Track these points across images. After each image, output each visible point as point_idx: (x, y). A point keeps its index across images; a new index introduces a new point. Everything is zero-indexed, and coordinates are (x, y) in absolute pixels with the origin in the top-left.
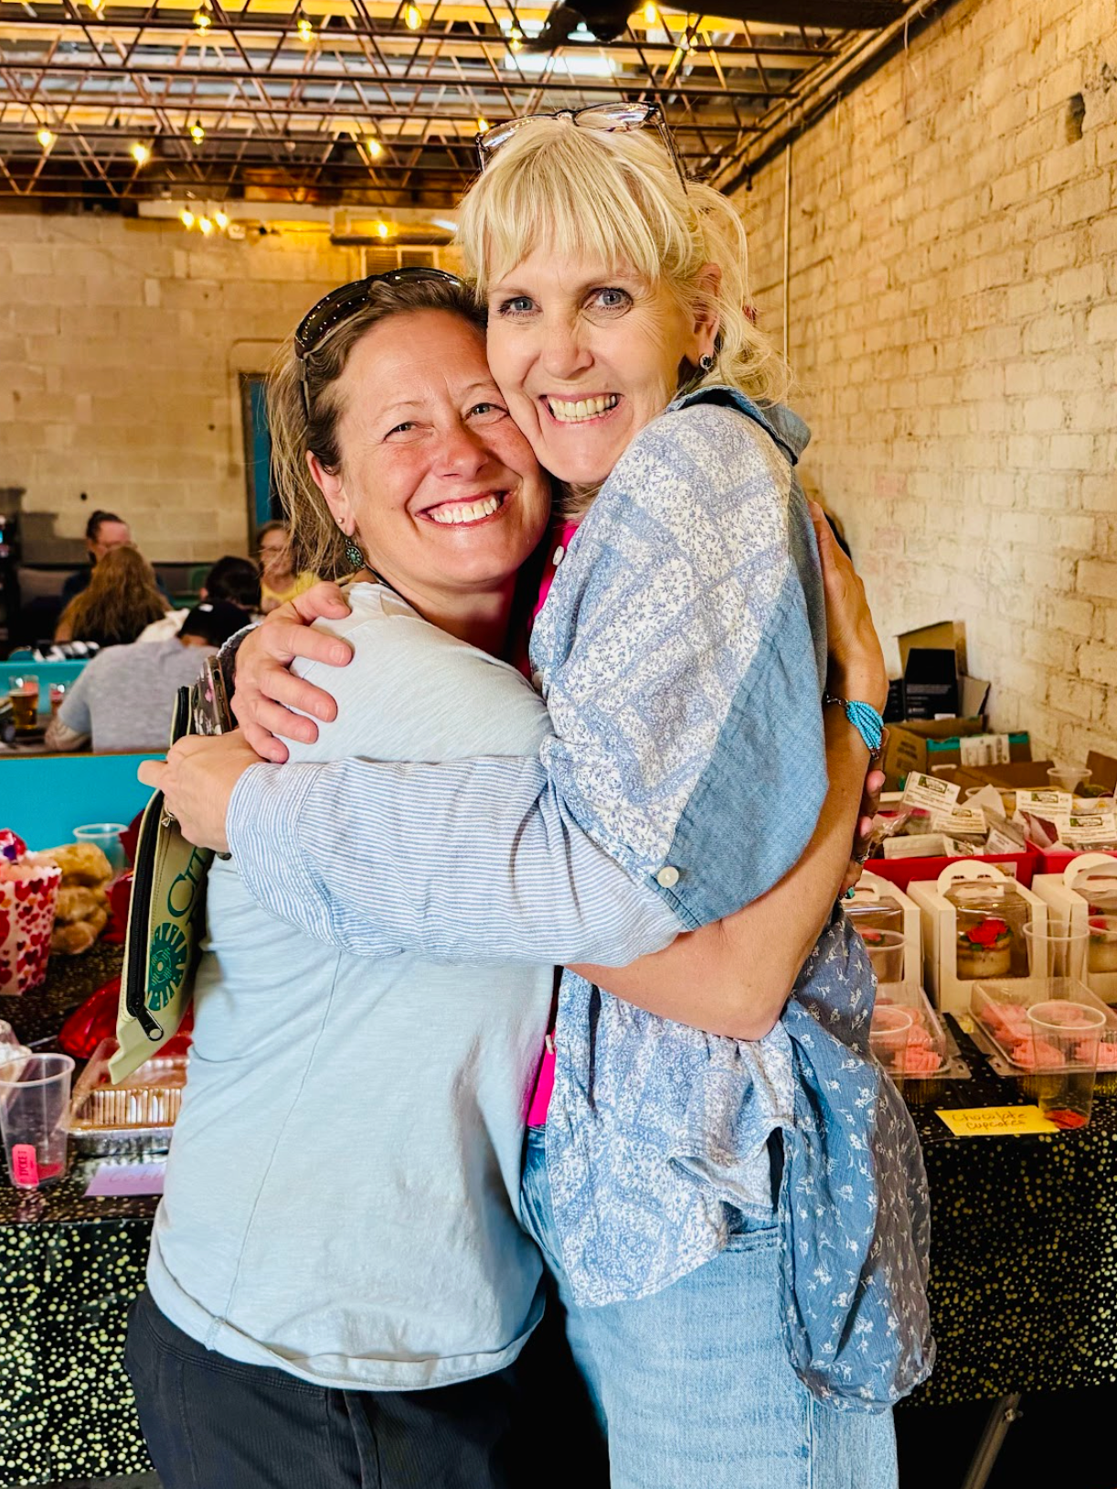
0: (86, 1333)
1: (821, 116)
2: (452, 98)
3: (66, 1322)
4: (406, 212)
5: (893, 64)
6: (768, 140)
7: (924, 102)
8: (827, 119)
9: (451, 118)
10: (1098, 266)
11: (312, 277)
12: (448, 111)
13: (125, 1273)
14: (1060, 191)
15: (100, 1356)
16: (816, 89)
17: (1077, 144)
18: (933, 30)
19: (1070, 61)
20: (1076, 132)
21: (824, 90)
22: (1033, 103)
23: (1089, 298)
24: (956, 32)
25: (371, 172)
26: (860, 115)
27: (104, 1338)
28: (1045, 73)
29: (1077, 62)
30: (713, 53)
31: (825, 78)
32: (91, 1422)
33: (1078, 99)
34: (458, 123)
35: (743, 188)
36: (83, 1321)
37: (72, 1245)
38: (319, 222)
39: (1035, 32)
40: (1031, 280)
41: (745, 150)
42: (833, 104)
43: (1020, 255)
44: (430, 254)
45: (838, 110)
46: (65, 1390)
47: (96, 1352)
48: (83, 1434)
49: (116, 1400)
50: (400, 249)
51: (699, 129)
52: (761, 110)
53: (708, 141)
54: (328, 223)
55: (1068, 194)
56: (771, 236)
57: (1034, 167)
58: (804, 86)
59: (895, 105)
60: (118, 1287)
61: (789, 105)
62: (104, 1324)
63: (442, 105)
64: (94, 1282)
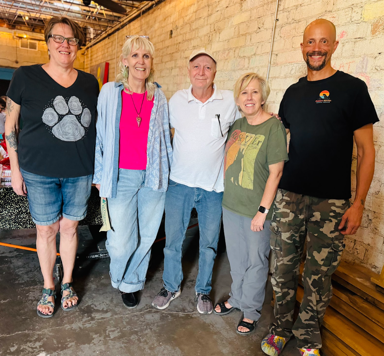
0: (6, 206)
1: (124, 27)
2: (46, 10)
3: (3, 204)
4: (30, 33)
5: (139, 18)
6: (113, 30)
7: (145, 27)
8: (125, 27)
9: (45, 14)
10: (174, 62)
11: (8, 45)
12: (44, 13)
13: (13, 196)
14: (168, 47)
15: (8, 209)
16: (123, 21)
17: (171, 39)
18: (147, 14)
19: (170, 24)
20: (171, 37)
21: (125, 21)
22: (164, 30)
23: (172, 67)
24: (151, 15)
25: (26, 23)
26: (132, 27)
27: (9, 207)
28: (166, 25)
29: (172, 24)
30: (103, 11)
31: (125, 19)
32: (6, 220)
33: (171, 31)
34: (47, 16)
35: (107, 38)
36: (6, 204)
37: (4, 191)
38: (10, 33)
39: (165, 17)
40: (162, 63)
41: (108, 31)
42: (126, 25)
43: (161, 58)
44: (36, 43)
45: (128, 26)
46: (2, 215)
47: (7, 209)
48: (5, 222)
49: (11, 217)
50: (29, 41)
51: (100, 25)
52: (112, 23)
53: (101, 28)
54: (12, 33)
55: (169, 48)
56: (113, 49)
57: (164, 42)
58: (121, 20)
59: (139, 27)
60: (12, 198)
61: (118, 23)
62: (9, 204)
63: (44, 11)
64: (8, 197)
